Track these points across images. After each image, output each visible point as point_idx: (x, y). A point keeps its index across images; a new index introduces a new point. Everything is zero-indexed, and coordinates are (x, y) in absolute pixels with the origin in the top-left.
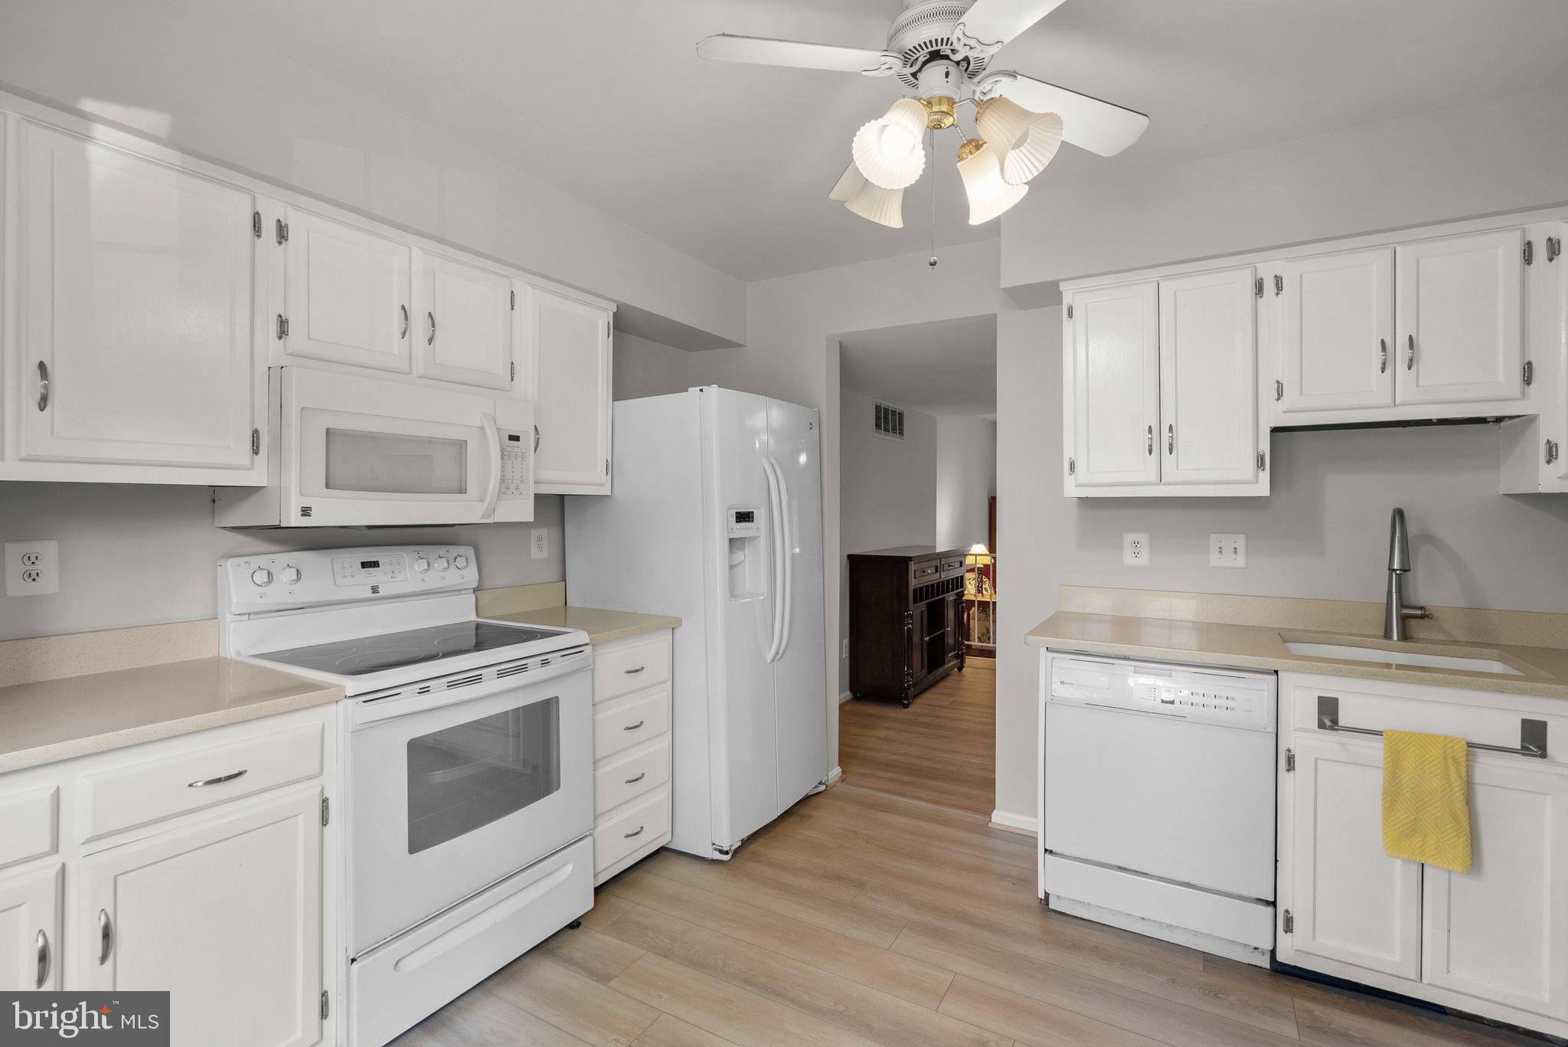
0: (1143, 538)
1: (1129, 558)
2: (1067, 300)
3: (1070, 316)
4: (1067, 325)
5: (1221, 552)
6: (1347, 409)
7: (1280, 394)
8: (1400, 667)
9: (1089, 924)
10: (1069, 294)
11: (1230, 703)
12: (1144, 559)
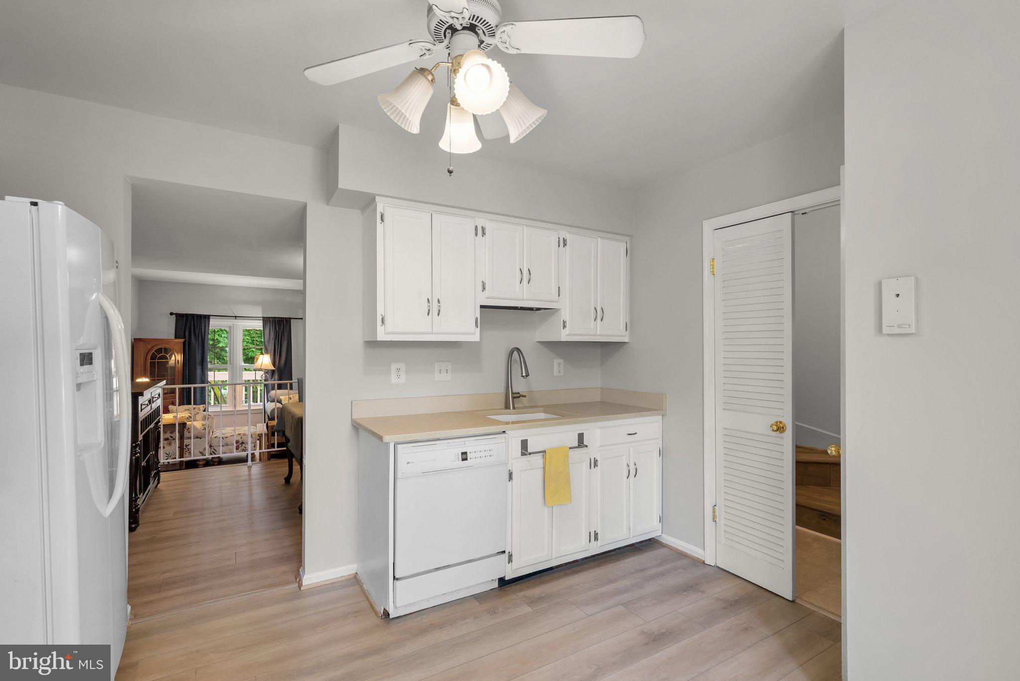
0: (402, 366)
1: (394, 379)
2: (379, 209)
3: (382, 220)
4: (379, 226)
5: (440, 373)
6: (508, 299)
7: (484, 289)
8: (513, 423)
9: (415, 615)
10: (381, 205)
11: (491, 453)
12: (403, 379)
